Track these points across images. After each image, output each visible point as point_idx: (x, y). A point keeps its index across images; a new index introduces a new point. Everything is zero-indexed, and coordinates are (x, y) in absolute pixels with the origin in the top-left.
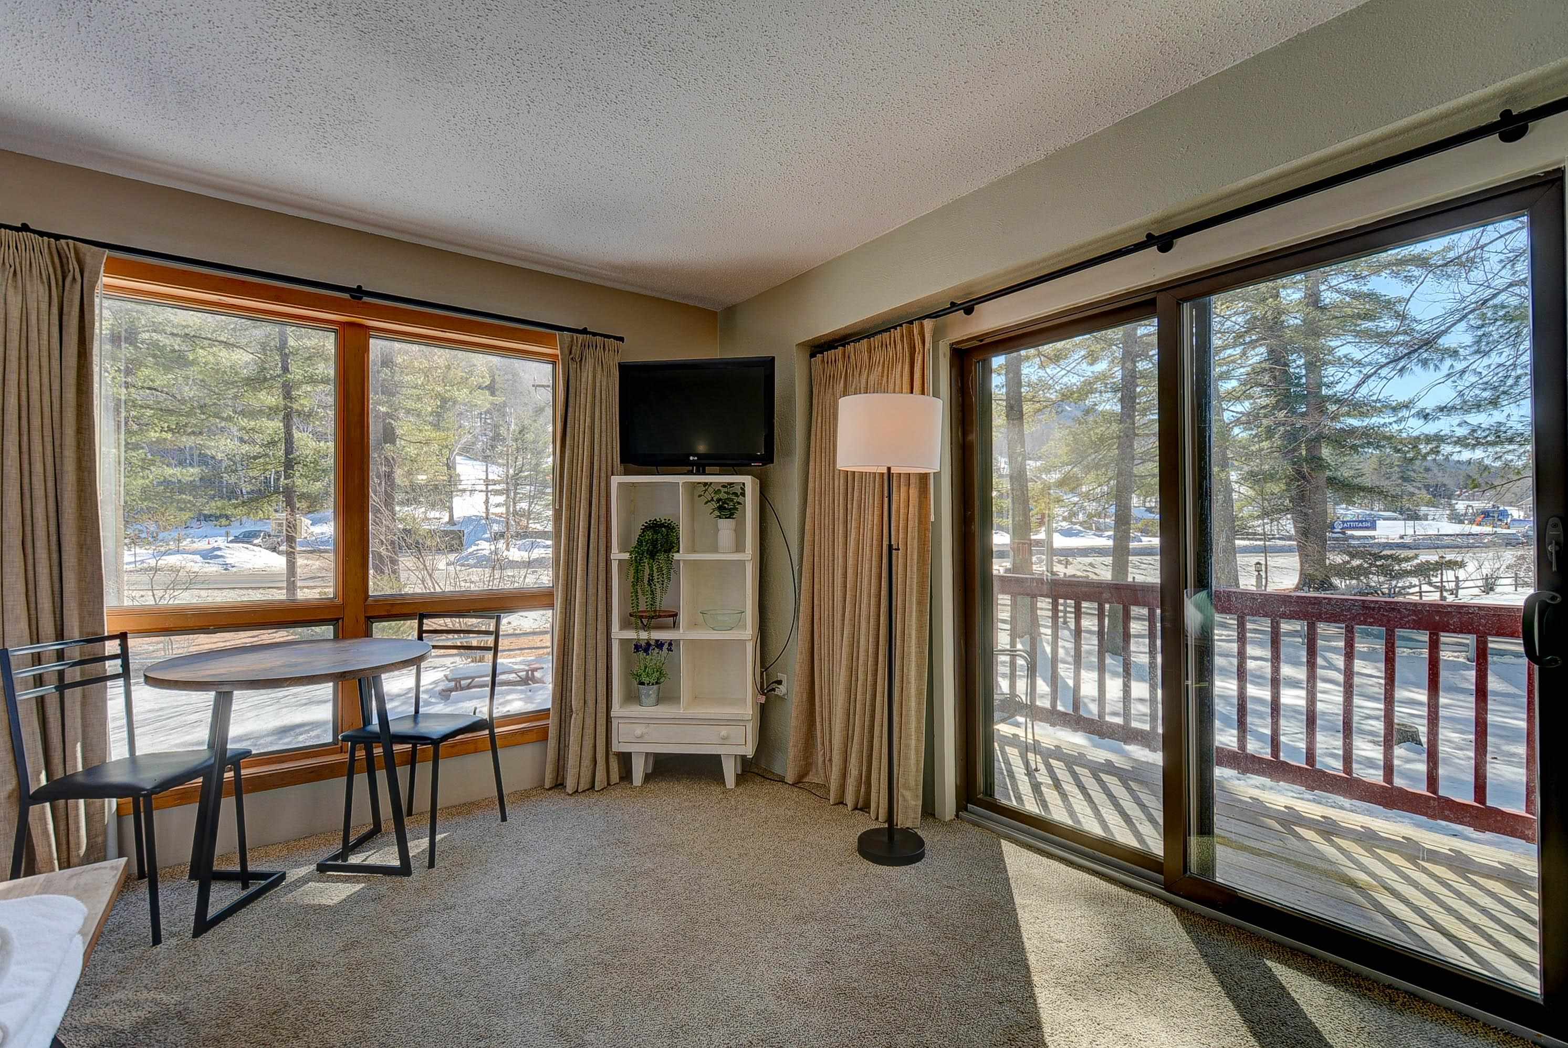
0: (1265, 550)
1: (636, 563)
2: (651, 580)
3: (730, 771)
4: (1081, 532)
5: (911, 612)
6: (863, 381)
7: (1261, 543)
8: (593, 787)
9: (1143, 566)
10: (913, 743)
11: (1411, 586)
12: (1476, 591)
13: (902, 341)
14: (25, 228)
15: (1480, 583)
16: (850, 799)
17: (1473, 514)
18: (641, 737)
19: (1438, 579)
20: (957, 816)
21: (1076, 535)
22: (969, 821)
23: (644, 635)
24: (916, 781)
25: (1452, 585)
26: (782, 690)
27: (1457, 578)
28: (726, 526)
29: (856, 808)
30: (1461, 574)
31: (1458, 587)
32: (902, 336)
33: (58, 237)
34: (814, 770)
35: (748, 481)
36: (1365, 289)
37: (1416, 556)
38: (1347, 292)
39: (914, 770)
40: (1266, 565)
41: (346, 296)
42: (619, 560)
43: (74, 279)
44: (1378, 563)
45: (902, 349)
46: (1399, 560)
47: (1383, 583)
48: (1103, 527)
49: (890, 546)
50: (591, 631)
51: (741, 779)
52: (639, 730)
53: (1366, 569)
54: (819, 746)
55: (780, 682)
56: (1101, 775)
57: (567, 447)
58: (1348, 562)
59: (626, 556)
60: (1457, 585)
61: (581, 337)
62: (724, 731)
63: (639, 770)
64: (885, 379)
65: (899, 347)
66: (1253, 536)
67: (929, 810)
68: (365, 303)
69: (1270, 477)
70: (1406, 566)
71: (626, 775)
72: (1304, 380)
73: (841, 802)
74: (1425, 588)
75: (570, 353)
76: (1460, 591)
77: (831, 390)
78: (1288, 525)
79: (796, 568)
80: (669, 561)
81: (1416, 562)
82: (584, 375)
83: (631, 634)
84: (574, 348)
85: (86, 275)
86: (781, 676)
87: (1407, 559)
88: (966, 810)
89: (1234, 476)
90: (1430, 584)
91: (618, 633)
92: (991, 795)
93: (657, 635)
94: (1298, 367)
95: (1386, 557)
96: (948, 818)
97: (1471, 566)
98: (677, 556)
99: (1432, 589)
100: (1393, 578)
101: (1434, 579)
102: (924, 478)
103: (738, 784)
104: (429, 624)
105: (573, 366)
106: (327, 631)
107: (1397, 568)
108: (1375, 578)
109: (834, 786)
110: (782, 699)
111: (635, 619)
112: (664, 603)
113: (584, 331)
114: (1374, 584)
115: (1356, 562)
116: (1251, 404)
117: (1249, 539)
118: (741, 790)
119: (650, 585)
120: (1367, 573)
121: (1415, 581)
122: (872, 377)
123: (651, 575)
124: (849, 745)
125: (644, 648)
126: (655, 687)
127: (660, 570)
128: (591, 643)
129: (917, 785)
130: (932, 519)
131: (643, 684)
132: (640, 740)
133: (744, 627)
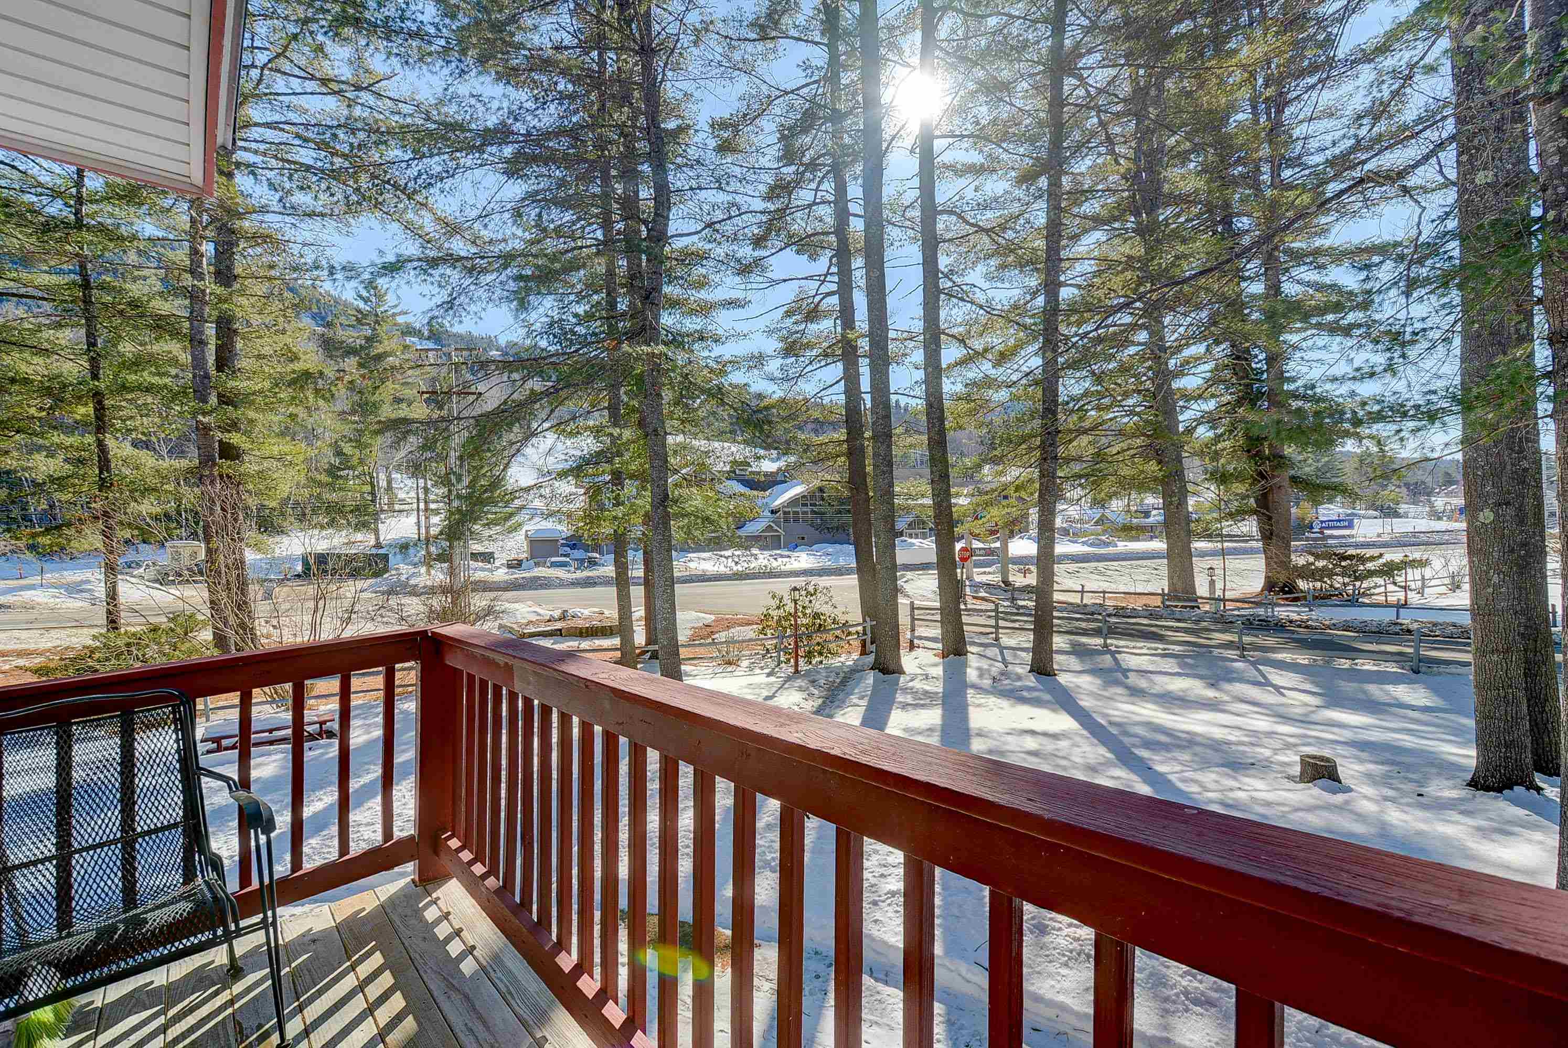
9: (1109, 573)
11: (1376, 587)
12: (1443, 589)
15: (1447, 581)
17: (1452, 511)
19: (1403, 579)
25: (1419, 583)
27: (1423, 577)
30: (1428, 572)
31: (1423, 586)
36: (1327, 280)
37: (1381, 555)
38: (1309, 284)
44: (1343, 564)
46: (1362, 559)
47: (1348, 584)
53: (1331, 570)
58: (1313, 564)
60: (1423, 584)
70: (1370, 566)
72: (1265, 376)
74: (1391, 587)
76: (1426, 590)
78: (1250, 526)
81: (1382, 561)
87: (1372, 559)
90: (1395, 583)
94: (1260, 361)
95: (1351, 557)
97: (1437, 564)
99: (1397, 589)
100: (1356, 579)
101: (1398, 579)
107: (1362, 568)
108: (1340, 579)
114: (1338, 586)
115: (1321, 564)
116: (1215, 402)
120: (1331, 575)
121: (1380, 581)
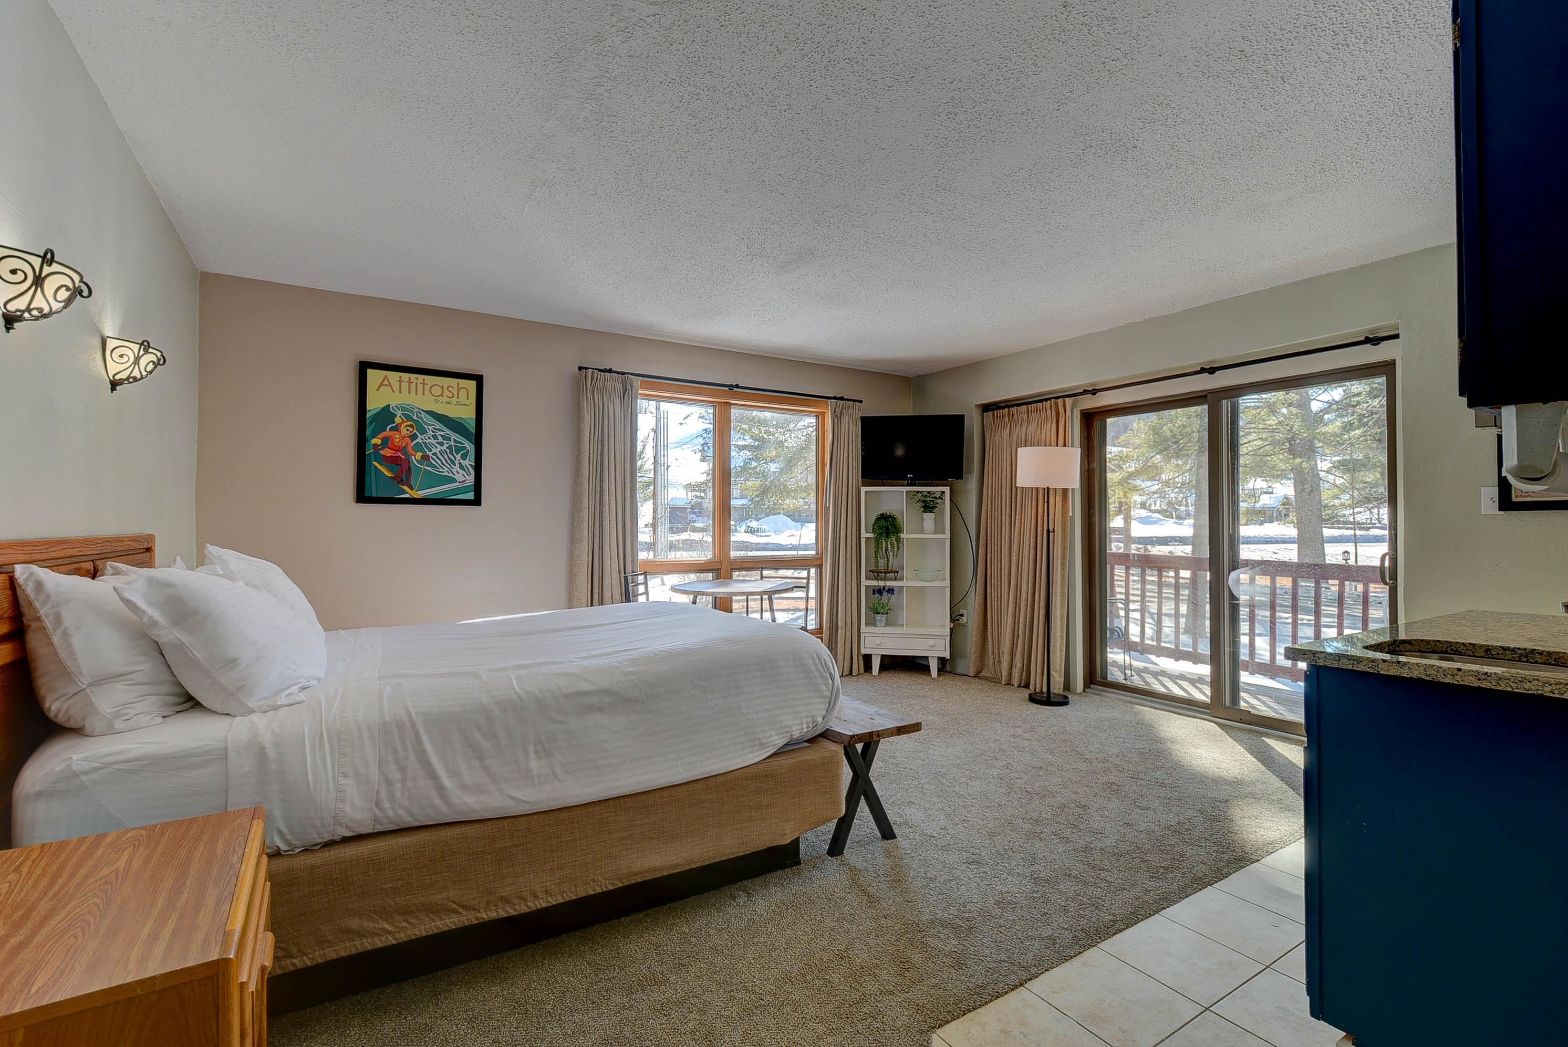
0: (1356, 540)
1: (877, 540)
2: (886, 550)
3: (934, 666)
4: (1161, 520)
5: (1057, 569)
6: (1024, 432)
7: (1352, 532)
8: (851, 673)
10: (1058, 645)
13: (1051, 409)
14: (610, 371)
16: (1015, 681)
18: (880, 645)
20: (1084, 691)
21: (1155, 523)
22: (1092, 693)
23: (882, 583)
24: (1060, 667)
26: (964, 620)
28: (929, 517)
29: (1019, 686)
32: (1051, 406)
33: (623, 374)
34: (986, 669)
35: (947, 490)
39: (1059, 660)
40: (1356, 554)
41: (727, 389)
42: (866, 538)
43: (629, 393)
45: (1051, 414)
48: (1184, 515)
49: (1048, 531)
50: (849, 580)
51: (942, 670)
52: (878, 640)
54: (990, 653)
55: (962, 615)
56: (1177, 681)
57: (833, 469)
59: (872, 535)
61: (842, 402)
62: (931, 642)
63: (876, 663)
64: (1039, 431)
65: (1049, 412)
66: (1345, 524)
67: (1067, 686)
68: (735, 392)
69: (1362, 465)
71: (868, 667)
73: (1009, 684)
75: (835, 412)
77: (999, 434)
79: (974, 544)
80: (898, 540)
82: (843, 425)
83: (874, 583)
84: (837, 409)
85: (633, 391)
86: (962, 611)
88: (1090, 687)
89: (1323, 465)
91: (865, 582)
92: (1106, 678)
93: (889, 584)
96: (1078, 692)
98: (902, 536)
102: (1065, 491)
103: (939, 675)
104: (765, 573)
105: (836, 420)
106: (710, 576)
109: (1005, 673)
110: (964, 626)
111: (875, 573)
112: (893, 563)
113: (842, 399)
116: (1344, 391)
117: (1339, 528)
118: (941, 678)
119: (886, 552)
122: (1029, 429)
123: (886, 546)
124: (1015, 649)
125: (880, 591)
126: (886, 615)
127: (892, 544)
128: (849, 587)
129: (1061, 670)
130: (1071, 515)
131: (878, 613)
132: (878, 647)
133: (944, 580)
